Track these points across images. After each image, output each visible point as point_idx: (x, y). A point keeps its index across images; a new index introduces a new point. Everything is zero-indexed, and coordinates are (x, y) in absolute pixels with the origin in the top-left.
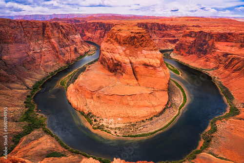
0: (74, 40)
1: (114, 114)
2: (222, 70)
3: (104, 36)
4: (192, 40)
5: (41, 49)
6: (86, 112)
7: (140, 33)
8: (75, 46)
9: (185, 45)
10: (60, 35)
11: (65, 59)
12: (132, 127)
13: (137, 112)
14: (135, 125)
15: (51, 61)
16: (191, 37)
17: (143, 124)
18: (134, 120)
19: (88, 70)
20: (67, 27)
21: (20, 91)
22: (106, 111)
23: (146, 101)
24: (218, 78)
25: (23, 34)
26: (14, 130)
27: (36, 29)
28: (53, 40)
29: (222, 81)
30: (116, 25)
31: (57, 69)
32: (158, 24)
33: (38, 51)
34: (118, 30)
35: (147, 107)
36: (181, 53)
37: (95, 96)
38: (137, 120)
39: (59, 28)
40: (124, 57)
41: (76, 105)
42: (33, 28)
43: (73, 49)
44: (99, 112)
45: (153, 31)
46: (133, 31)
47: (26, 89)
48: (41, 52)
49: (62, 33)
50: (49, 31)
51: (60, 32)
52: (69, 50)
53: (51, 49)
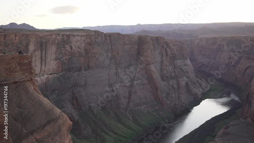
0: (184, 68)
5: (132, 81)
8: (185, 78)
10: (164, 58)
11: (168, 102)
15: (145, 103)
20: (174, 45)
25: (110, 55)
27: (129, 46)
28: (153, 67)
31: (156, 120)
33: (128, 84)
39: (163, 47)
42: (125, 44)
43: (183, 83)
48: (131, 86)
49: (167, 55)
50: (149, 50)
51: (164, 54)
52: (176, 86)
53: (146, 81)
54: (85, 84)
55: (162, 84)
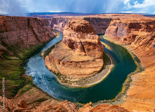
0: (47, 29)
1: (73, 73)
2: (133, 45)
3: (64, 26)
4: (115, 27)
5: (27, 34)
6: (57, 72)
7: (86, 24)
8: (47, 32)
9: (112, 31)
10: (39, 26)
11: (42, 40)
12: (84, 81)
13: (86, 71)
14: (85, 79)
15: (33, 42)
16: (115, 26)
17: (90, 78)
18: (84, 76)
19: (56, 47)
20: (42, 20)
21: (16, 61)
22: (68, 71)
23: (91, 65)
24: (131, 50)
25: (16, 25)
26: (14, 86)
27: (24, 22)
28: (34, 29)
29: (133, 52)
30: (71, 19)
31: (38, 47)
32: (96, 18)
33: (26, 36)
34: (73, 23)
35: (91, 68)
36: (109, 35)
37: (61, 63)
38: (86, 76)
39: (38, 22)
40: (77, 39)
41: (50, 68)
42: (22, 21)
43: (46, 34)
44: (64, 72)
45: (93, 22)
46: (82, 23)
47: (19, 60)
48: (27, 36)
49: (40, 25)
50: (32, 23)
51: (39, 24)
52: (44, 35)
53: (33, 34)
54: (7, 37)
55: (39, 35)
